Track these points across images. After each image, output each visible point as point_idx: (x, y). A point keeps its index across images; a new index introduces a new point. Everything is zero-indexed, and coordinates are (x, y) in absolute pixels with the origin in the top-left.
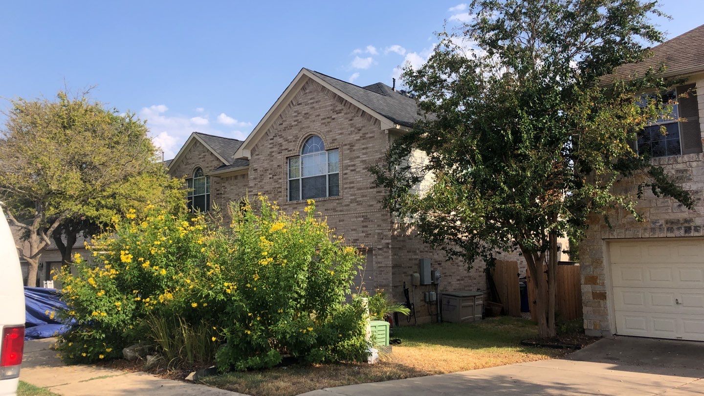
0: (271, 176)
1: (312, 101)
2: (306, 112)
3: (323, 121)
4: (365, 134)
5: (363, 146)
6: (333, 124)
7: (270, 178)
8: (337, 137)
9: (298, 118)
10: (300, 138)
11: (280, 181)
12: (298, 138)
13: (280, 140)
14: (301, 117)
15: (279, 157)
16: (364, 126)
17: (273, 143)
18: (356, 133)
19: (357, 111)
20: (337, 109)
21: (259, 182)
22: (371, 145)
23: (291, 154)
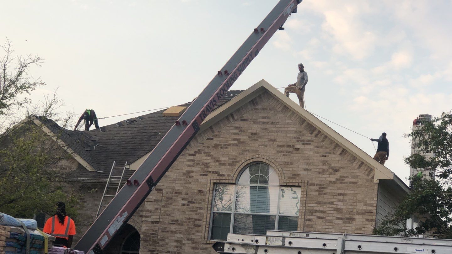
0: (185, 202)
1: (265, 120)
2: (254, 132)
3: (281, 149)
4: (344, 177)
5: (340, 192)
6: (295, 156)
7: (184, 205)
8: (299, 173)
9: (240, 137)
10: (241, 163)
11: (200, 211)
12: (237, 162)
13: (207, 159)
14: (245, 137)
15: (203, 180)
16: (343, 168)
17: (192, 160)
18: (331, 174)
19: (335, 148)
20: (303, 138)
21: (163, 206)
22: (352, 192)
23: (224, 179)
